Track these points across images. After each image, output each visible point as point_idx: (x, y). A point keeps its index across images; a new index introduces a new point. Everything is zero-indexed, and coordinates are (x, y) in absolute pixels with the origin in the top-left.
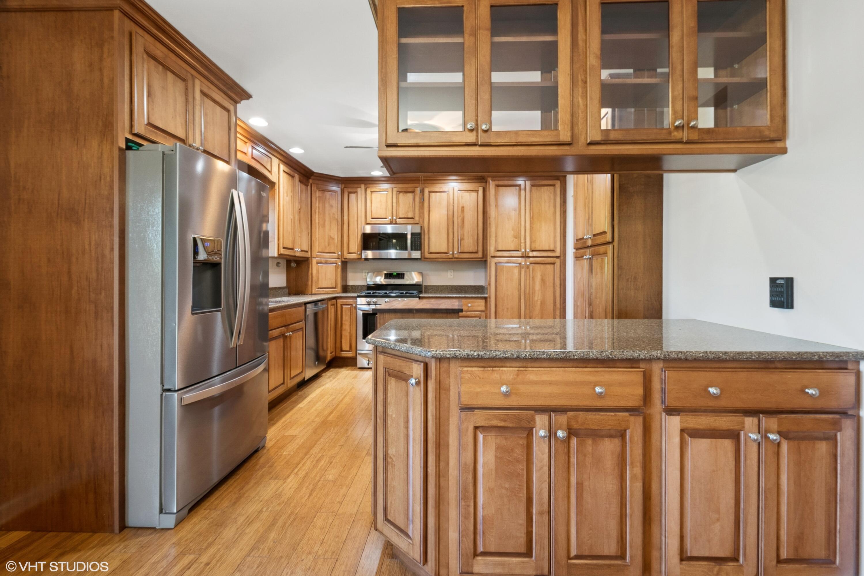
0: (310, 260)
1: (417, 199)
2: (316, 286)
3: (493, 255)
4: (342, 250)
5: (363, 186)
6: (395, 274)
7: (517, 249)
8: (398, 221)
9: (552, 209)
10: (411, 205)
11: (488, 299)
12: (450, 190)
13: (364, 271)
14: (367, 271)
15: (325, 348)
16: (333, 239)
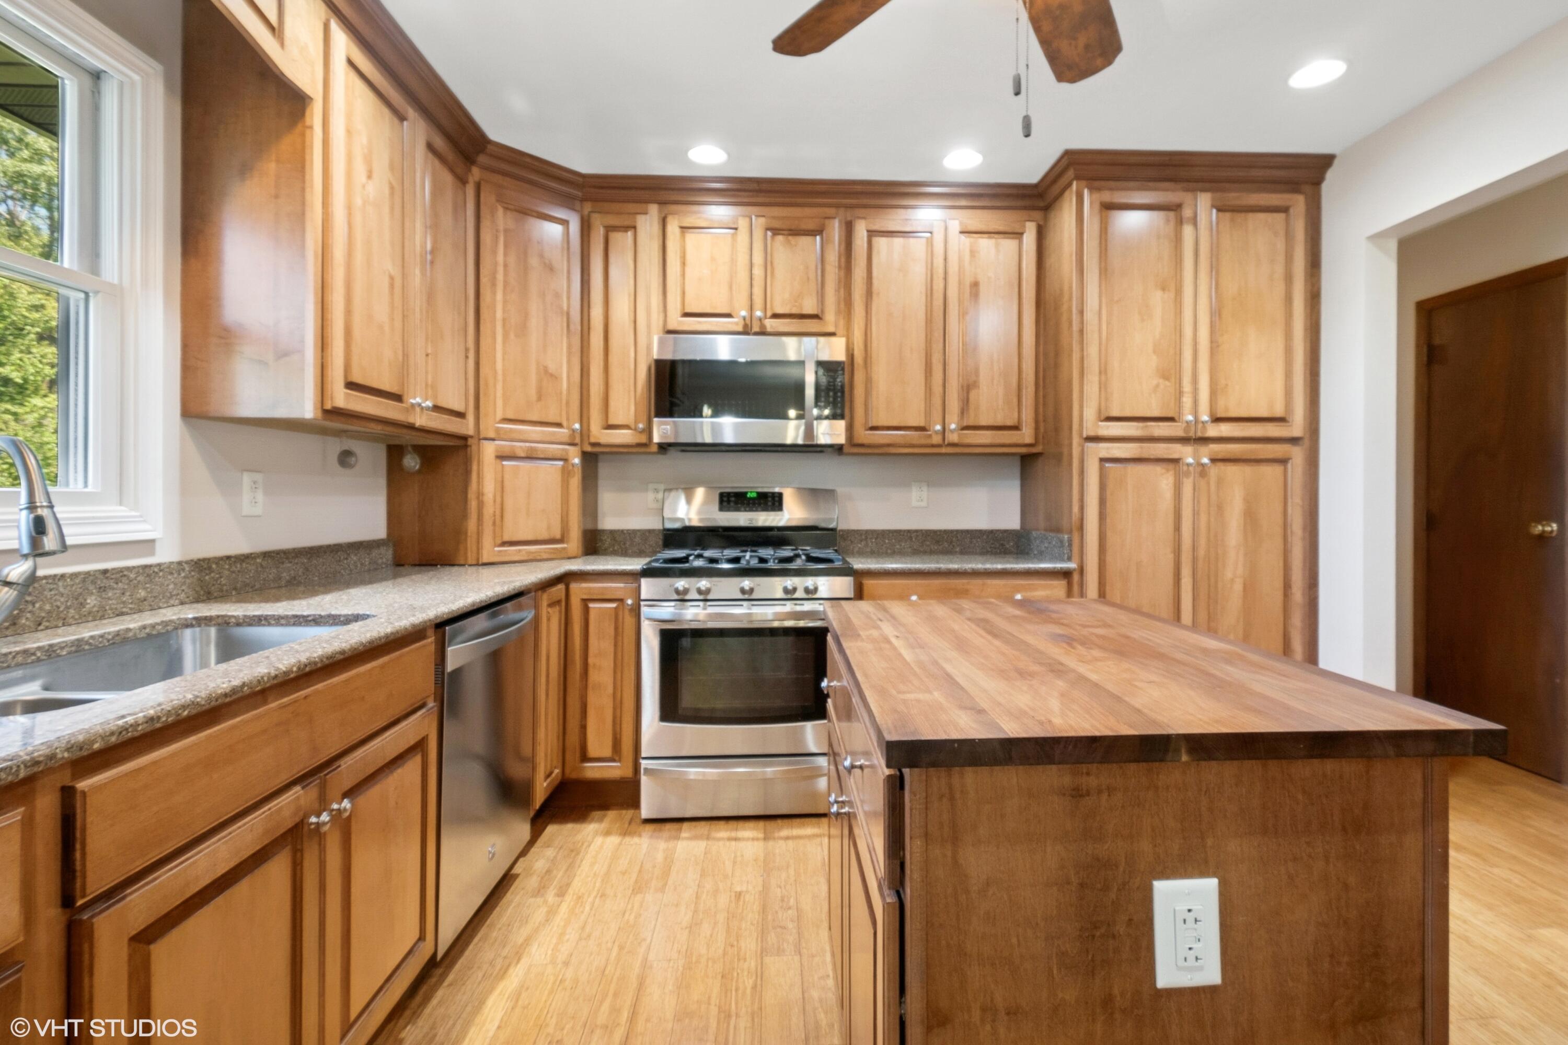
0: (474, 448)
1: (833, 257)
2: (494, 538)
3: (1092, 433)
4: (584, 415)
5: (654, 209)
6: (754, 495)
7: (1170, 415)
8: (770, 324)
9: (1280, 288)
10: (812, 275)
11: (1076, 577)
12: (935, 230)
13: (651, 486)
14: (662, 487)
15: (526, 750)
16: (554, 377)
